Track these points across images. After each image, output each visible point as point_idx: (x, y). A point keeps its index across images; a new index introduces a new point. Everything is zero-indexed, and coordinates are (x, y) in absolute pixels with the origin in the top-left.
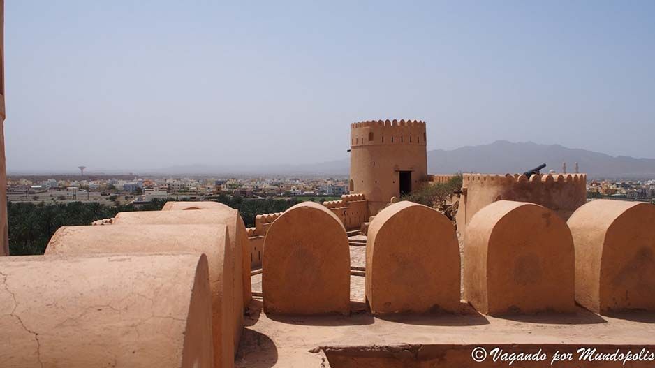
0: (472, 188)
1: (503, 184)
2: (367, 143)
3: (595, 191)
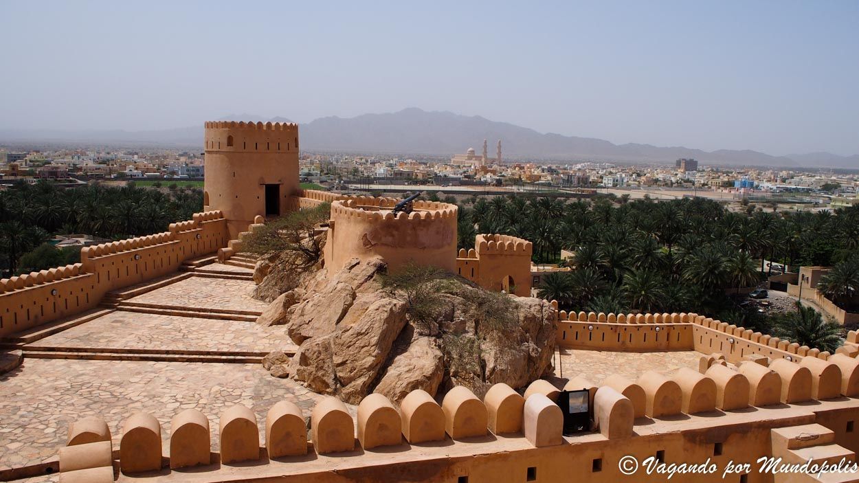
0: (340, 222)
1: (370, 222)
2: (225, 148)
3: (517, 177)
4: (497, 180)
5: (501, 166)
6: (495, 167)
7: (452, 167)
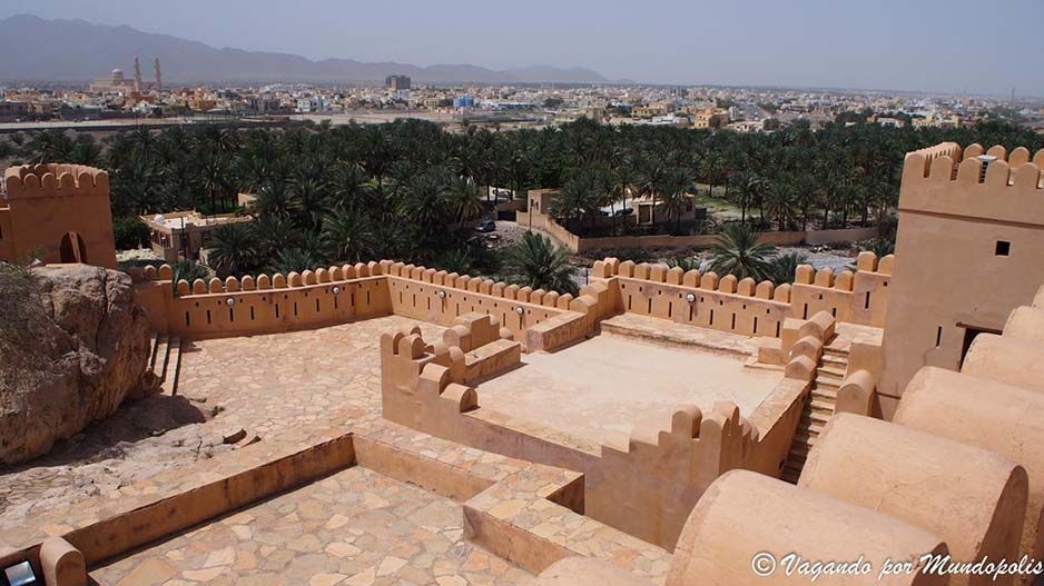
3: (183, 104)
4: (155, 110)
5: (161, 92)
6: (153, 92)
7: (90, 95)
